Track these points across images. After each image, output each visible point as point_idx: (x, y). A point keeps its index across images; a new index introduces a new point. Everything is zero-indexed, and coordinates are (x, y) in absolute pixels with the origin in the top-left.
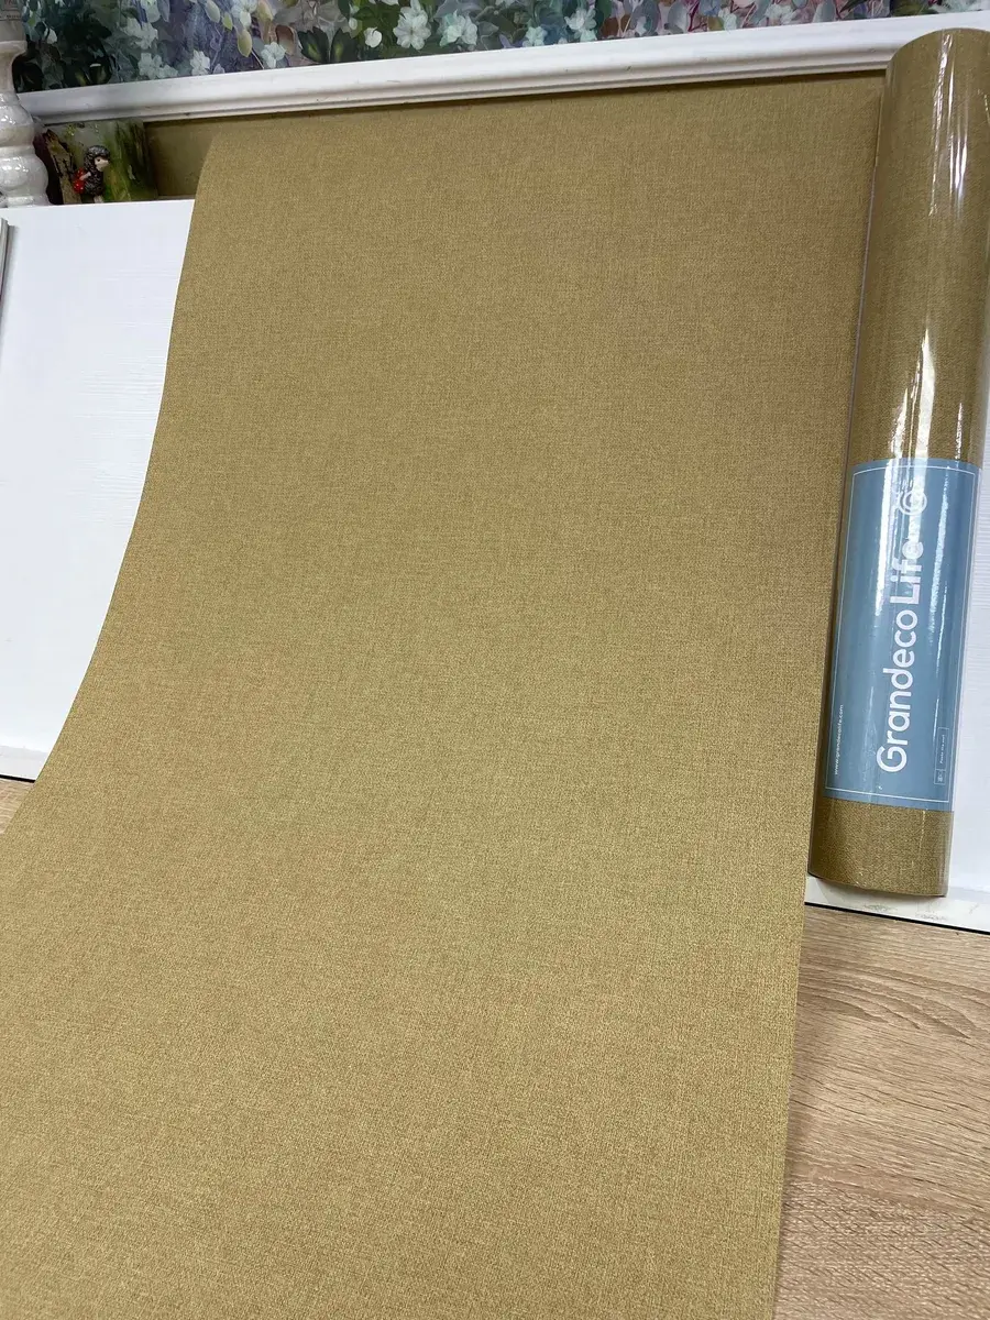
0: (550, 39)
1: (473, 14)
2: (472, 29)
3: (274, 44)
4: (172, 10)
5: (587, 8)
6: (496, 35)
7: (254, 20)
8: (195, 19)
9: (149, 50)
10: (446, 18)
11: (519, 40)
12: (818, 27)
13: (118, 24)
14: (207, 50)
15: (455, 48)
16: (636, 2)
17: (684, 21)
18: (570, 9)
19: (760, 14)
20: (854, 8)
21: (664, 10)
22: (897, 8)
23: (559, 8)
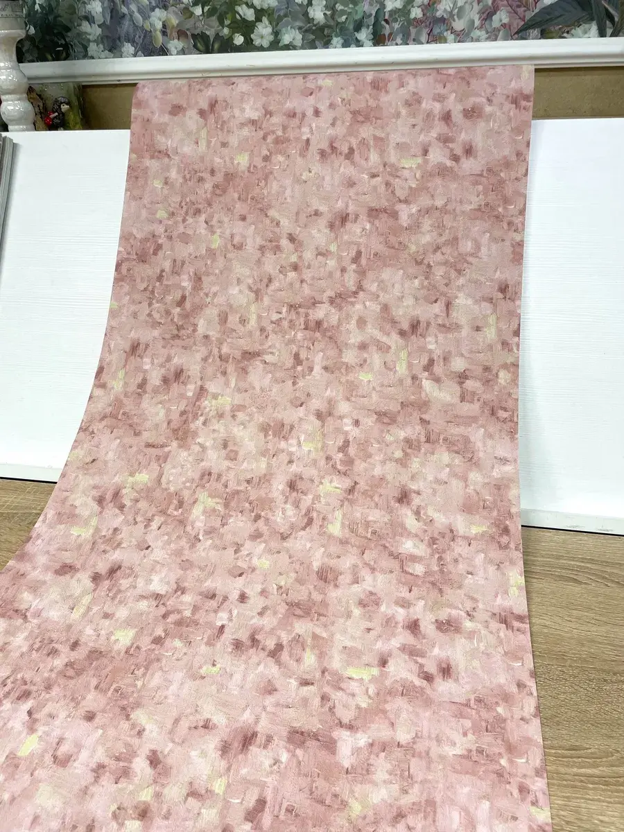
0: (346, 45)
1: (300, 28)
2: (299, 36)
3: (176, 41)
4: (111, 17)
5: (368, 27)
6: (313, 41)
7: (164, 26)
8: (126, 23)
9: (95, 41)
10: (283, 30)
11: (327, 44)
12: (500, 44)
13: (76, 24)
14: (133, 42)
15: (288, 47)
16: (396, 26)
17: (424, 37)
18: (358, 28)
19: (468, 35)
20: (521, 33)
21: (413, 31)
22: (544, 35)
23: (351, 27)
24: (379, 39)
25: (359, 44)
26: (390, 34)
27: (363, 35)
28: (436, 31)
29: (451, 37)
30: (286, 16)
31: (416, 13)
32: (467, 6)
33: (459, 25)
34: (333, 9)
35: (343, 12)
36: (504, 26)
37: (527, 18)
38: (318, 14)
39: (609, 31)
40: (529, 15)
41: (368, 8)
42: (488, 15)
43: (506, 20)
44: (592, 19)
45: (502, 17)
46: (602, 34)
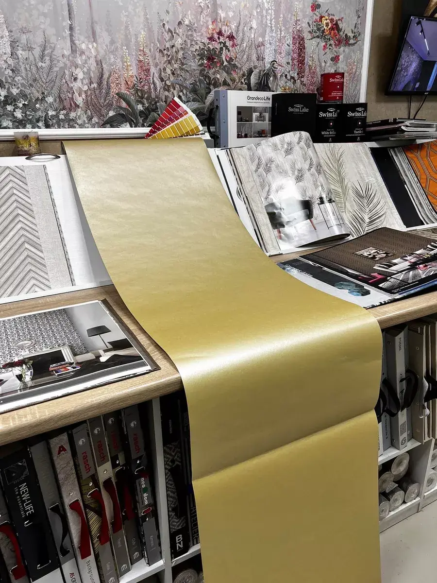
0: (33, 127)
1: (11, 120)
2: (11, 124)
5: (42, 121)
6: (18, 125)
10: (3, 121)
11: (24, 127)
12: (96, 129)
15: (5, 128)
16: (54, 121)
17: (67, 126)
18: (38, 121)
19: (84, 126)
20: (103, 126)
21: (62, 123)
22: (112, 126)
23: (35, 121)
24: (47, 126)
25: (39, 127)
26: (52, 124)
27: (40, 124)
28: (71, 124)
29: (78, 126)
30: (3, 115)
31: (62, 117)
32: (82, 116)
33: (79, 122)
34: (25, 113)
35: (30, 115)
36: (97, 123)
37: (105, 120)
38: (19, 114)
39: (133, 126)
40: (105, 119)
41: (40, 113)
42: (90, 119)
43: (97, 121)
44: (126, 122)
45: (95, 120)
46: (131, 127)
